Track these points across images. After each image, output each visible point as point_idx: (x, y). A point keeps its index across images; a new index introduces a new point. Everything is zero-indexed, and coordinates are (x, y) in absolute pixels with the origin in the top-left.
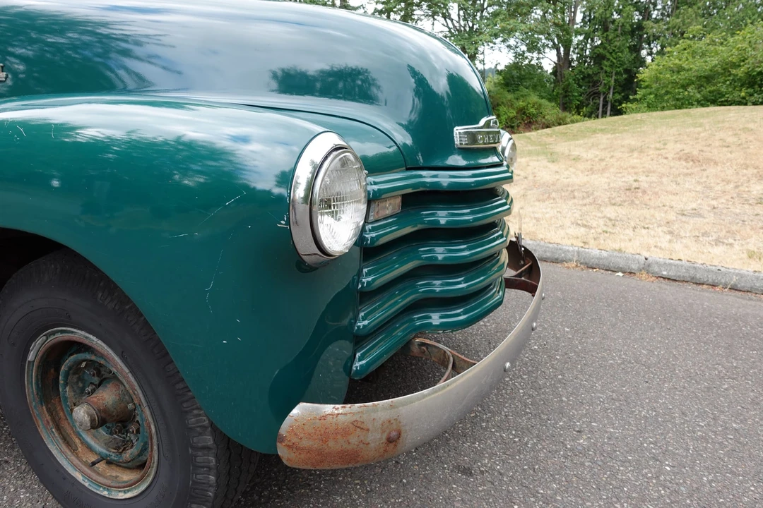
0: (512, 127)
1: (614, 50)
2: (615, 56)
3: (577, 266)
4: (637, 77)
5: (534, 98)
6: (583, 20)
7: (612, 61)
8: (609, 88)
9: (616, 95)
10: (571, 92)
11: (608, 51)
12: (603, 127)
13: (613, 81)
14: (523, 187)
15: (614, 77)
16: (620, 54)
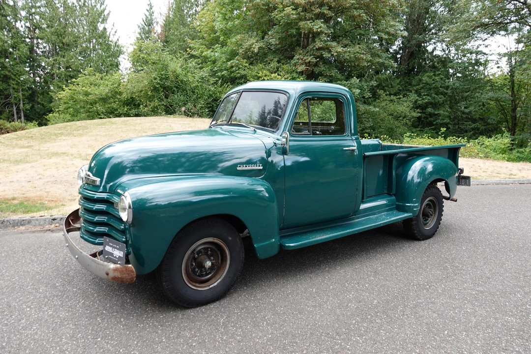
1: (17, 74)
7: (17, 81)
8: (20, 100)
9: (26, 105)
11: (13, 74)
13: (21, 96)
15: (21, 92)
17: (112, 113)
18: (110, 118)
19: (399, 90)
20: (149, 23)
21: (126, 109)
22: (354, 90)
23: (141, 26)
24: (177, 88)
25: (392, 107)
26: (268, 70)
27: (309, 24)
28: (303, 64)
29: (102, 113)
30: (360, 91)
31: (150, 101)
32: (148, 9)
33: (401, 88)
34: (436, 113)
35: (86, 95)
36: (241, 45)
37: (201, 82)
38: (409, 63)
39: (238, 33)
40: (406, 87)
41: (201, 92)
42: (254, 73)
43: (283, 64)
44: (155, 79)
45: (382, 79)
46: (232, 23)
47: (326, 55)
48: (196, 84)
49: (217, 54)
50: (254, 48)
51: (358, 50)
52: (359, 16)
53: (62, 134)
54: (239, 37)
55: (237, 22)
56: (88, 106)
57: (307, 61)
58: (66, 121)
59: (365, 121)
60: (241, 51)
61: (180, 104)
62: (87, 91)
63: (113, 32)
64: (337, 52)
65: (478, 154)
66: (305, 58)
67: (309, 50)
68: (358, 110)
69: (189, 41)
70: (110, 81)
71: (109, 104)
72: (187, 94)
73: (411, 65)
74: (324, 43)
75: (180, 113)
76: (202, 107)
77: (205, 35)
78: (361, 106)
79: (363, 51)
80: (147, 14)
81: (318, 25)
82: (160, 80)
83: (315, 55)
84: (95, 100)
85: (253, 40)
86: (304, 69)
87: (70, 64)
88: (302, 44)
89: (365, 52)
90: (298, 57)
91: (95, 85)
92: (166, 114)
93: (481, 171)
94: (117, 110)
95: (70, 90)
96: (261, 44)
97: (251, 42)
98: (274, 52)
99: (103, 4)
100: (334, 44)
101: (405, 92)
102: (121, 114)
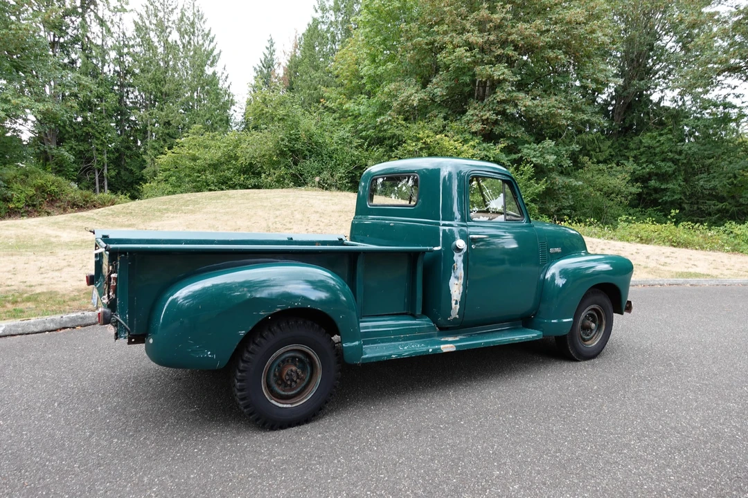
0: (34, 206)
1: (103, 131)
2: (104, 136)
7: (102, 140)
8: (104, 165)
9: (111, 171)
10: (66, 167)
11: (97, 131)
13: (106, 159)
15: (106, 155)
17: (225, 184)
18: (222, 189)
19: (610, 155)
20: (269, 64)
21: (242, 179)
22: (548, 157)
23: (258, 69)
24: (310, 151)
25: (601, 180)
26: (431, 129)
27: (488, 69)
28: (478, 121)
29: (213, 183)
30: (555, 157)
31: (274, 169)
32: (268, 46)
33: (613, 153)
34: (663, 187)
35: (193, 160)
36: (396, 96)
37: (340, 144)
38: (625, 119)
39: (391, 81)
40: (620, 151)
41: (341, 157)
42: (412, 134)
43: (451, 121)
44: (283, 140)
45: (587, 140)
46: (384, 67)
47: (510, 110)
48: (335, 146)
49: (362, 108)
50: (413, 100)
51: (555, 103)
52: (557, 57)
53: (167, 210)
54: (393, 86)
55: (390, 65)
56: (196, 174)
57: (484, 118)
58: (166, 192)
59: (564, 198)
60: (395, 104)
61: (314, 173)
62: (194, 155)
63: (224, 77)
64: (525, 106)
65: (723, 246)
66: (482, 114)
67: (488, 103)
68: (553, 183)
69: (324, 89)
70: (224, 143)
71: (221, 171)
72: (322, 160)
73: (628, 121)
74: (508, 94)
75: (313, 185)
76: (341, 177)
77: (346, 82)
78: (558, 178)
79: (561, 105)
80: (267, 52)
81: (500, 71)
82: (288, 141)
83: (495, 110)
84: (204, 167)
85: (411, 90)
86: (480, 128)
87: (170, 119)
88: (476, 95)
89: (564, 107)
90: (472, 112)
91: (206, 147)
92: (294, 185)
93: (723, 268)
94: (231, 179)
95: (173, 153)
96: (422, 95)
97: (409, 93)
98: (440, 105)
99: (213, 42)
100: (521, 95)
101: (620, 158)
102: (236, 185)
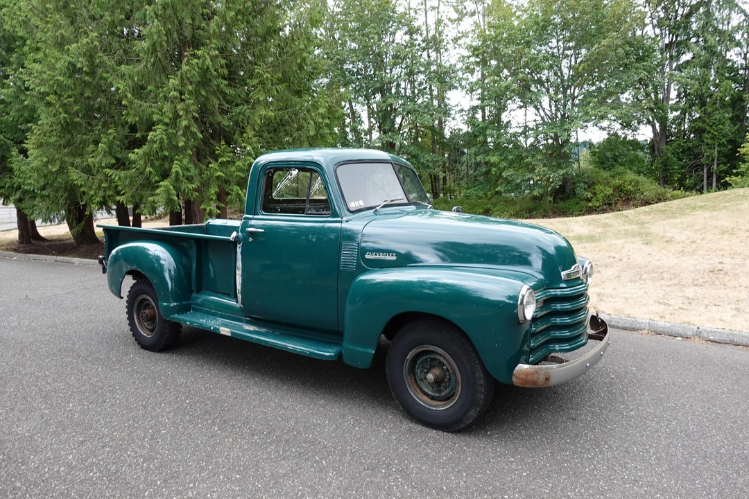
0: (610, 204)
1: (714, 123)
2: (716, 129)
3: (648, 333)
4: (739, 152)
5: (631, 176)
6: (678, 96)
7: (712, 134)
8: (713, 160)
9: (721, 166)
10: (670, 165)
12: (703, 204)
13: (716, 153)
14: (618, 269)
15: (716, 149)
16: (721, 126)
